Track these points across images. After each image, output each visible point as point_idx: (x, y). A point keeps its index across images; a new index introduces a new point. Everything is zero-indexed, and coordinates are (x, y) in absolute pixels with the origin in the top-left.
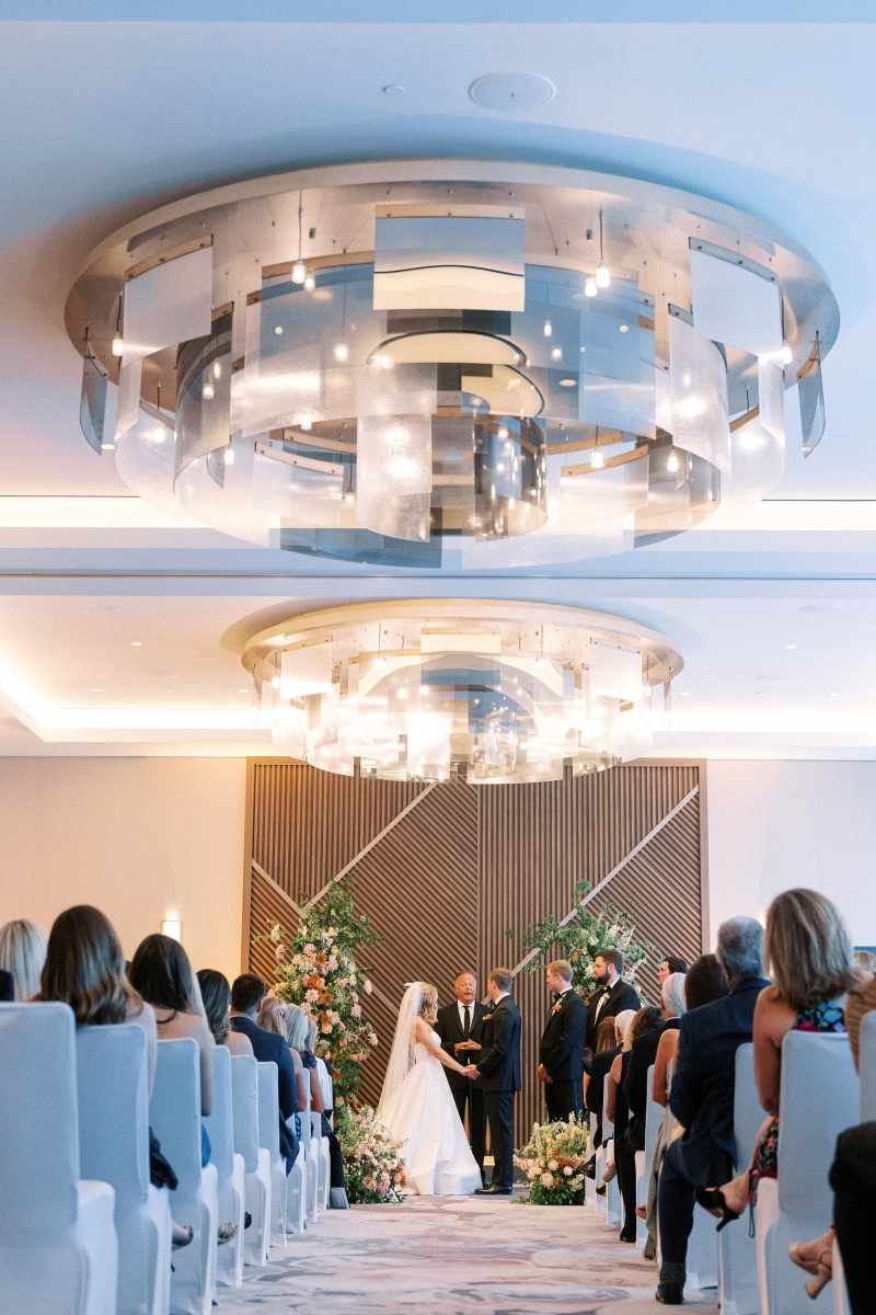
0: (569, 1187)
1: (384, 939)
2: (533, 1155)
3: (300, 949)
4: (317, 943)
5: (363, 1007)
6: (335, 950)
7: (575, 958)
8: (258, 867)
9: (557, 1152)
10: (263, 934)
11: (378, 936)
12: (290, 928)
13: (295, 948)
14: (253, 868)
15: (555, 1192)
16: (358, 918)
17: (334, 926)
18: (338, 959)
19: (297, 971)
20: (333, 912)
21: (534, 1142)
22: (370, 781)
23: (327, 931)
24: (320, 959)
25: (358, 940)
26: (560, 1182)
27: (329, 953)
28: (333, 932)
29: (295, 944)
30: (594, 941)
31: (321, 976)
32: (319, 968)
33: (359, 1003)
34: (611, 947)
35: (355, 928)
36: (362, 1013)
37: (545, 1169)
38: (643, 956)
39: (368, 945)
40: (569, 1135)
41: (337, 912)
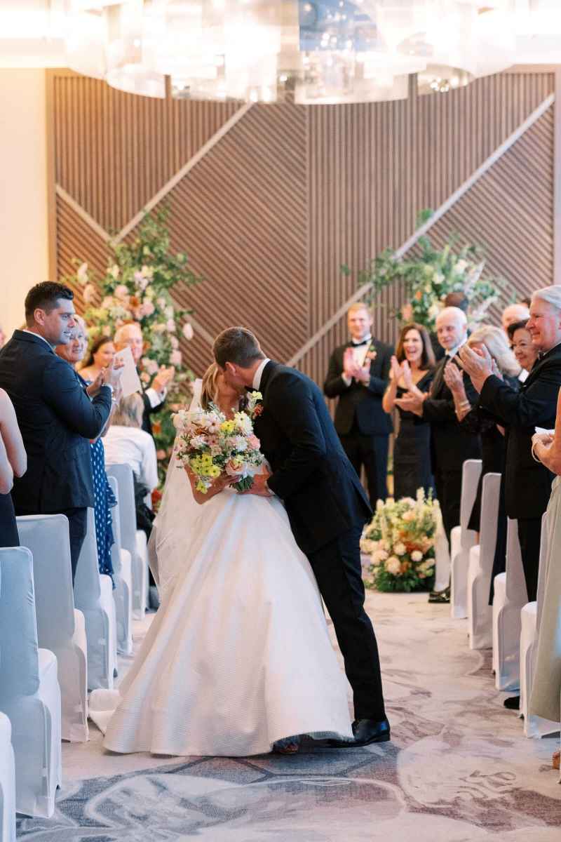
0: (418, 573)
1: (205, 279)
2: (376, 537)
3: (111, 291)
4: (130, 285)
5: (184, 353)
6: (150, 292)
7: (417, 298)
8: (62, 193)
9: (405, 534)
10: (70, 274)
11: (198, 276)
12: (99, 266)
13: (105, 290)
14: (57, 195)
15: (402, 578)
16: (174, 256)
17: (148, 264)
18: (154, 301)
19: (108, 316)
20: (146, 251)
21: (378, 521)
22: (185, 102)
23: (140, 270)
24: (134, 303)
25: (174, 280)
26: (407, 568)
27: (143, 295)
28: (147, 271)
29: (105, 286)
30: (439, 279)
31: (135, 320)
32: (132, 312)
33: (180, 349)
34: (458, 286)
35: (171, 267)
36: (183, 360)
37: (391, 553)
38: (492, 294)
39: (188, 286)
40: (417, 514)
41: (151, 249)
